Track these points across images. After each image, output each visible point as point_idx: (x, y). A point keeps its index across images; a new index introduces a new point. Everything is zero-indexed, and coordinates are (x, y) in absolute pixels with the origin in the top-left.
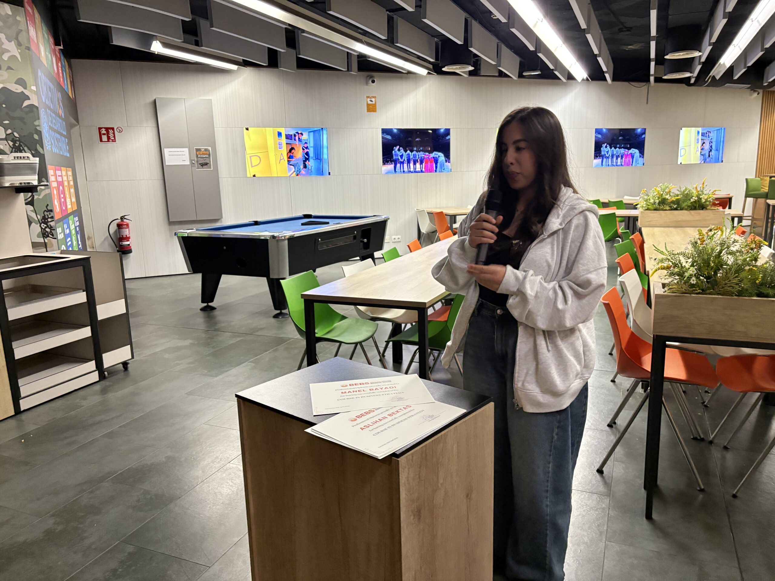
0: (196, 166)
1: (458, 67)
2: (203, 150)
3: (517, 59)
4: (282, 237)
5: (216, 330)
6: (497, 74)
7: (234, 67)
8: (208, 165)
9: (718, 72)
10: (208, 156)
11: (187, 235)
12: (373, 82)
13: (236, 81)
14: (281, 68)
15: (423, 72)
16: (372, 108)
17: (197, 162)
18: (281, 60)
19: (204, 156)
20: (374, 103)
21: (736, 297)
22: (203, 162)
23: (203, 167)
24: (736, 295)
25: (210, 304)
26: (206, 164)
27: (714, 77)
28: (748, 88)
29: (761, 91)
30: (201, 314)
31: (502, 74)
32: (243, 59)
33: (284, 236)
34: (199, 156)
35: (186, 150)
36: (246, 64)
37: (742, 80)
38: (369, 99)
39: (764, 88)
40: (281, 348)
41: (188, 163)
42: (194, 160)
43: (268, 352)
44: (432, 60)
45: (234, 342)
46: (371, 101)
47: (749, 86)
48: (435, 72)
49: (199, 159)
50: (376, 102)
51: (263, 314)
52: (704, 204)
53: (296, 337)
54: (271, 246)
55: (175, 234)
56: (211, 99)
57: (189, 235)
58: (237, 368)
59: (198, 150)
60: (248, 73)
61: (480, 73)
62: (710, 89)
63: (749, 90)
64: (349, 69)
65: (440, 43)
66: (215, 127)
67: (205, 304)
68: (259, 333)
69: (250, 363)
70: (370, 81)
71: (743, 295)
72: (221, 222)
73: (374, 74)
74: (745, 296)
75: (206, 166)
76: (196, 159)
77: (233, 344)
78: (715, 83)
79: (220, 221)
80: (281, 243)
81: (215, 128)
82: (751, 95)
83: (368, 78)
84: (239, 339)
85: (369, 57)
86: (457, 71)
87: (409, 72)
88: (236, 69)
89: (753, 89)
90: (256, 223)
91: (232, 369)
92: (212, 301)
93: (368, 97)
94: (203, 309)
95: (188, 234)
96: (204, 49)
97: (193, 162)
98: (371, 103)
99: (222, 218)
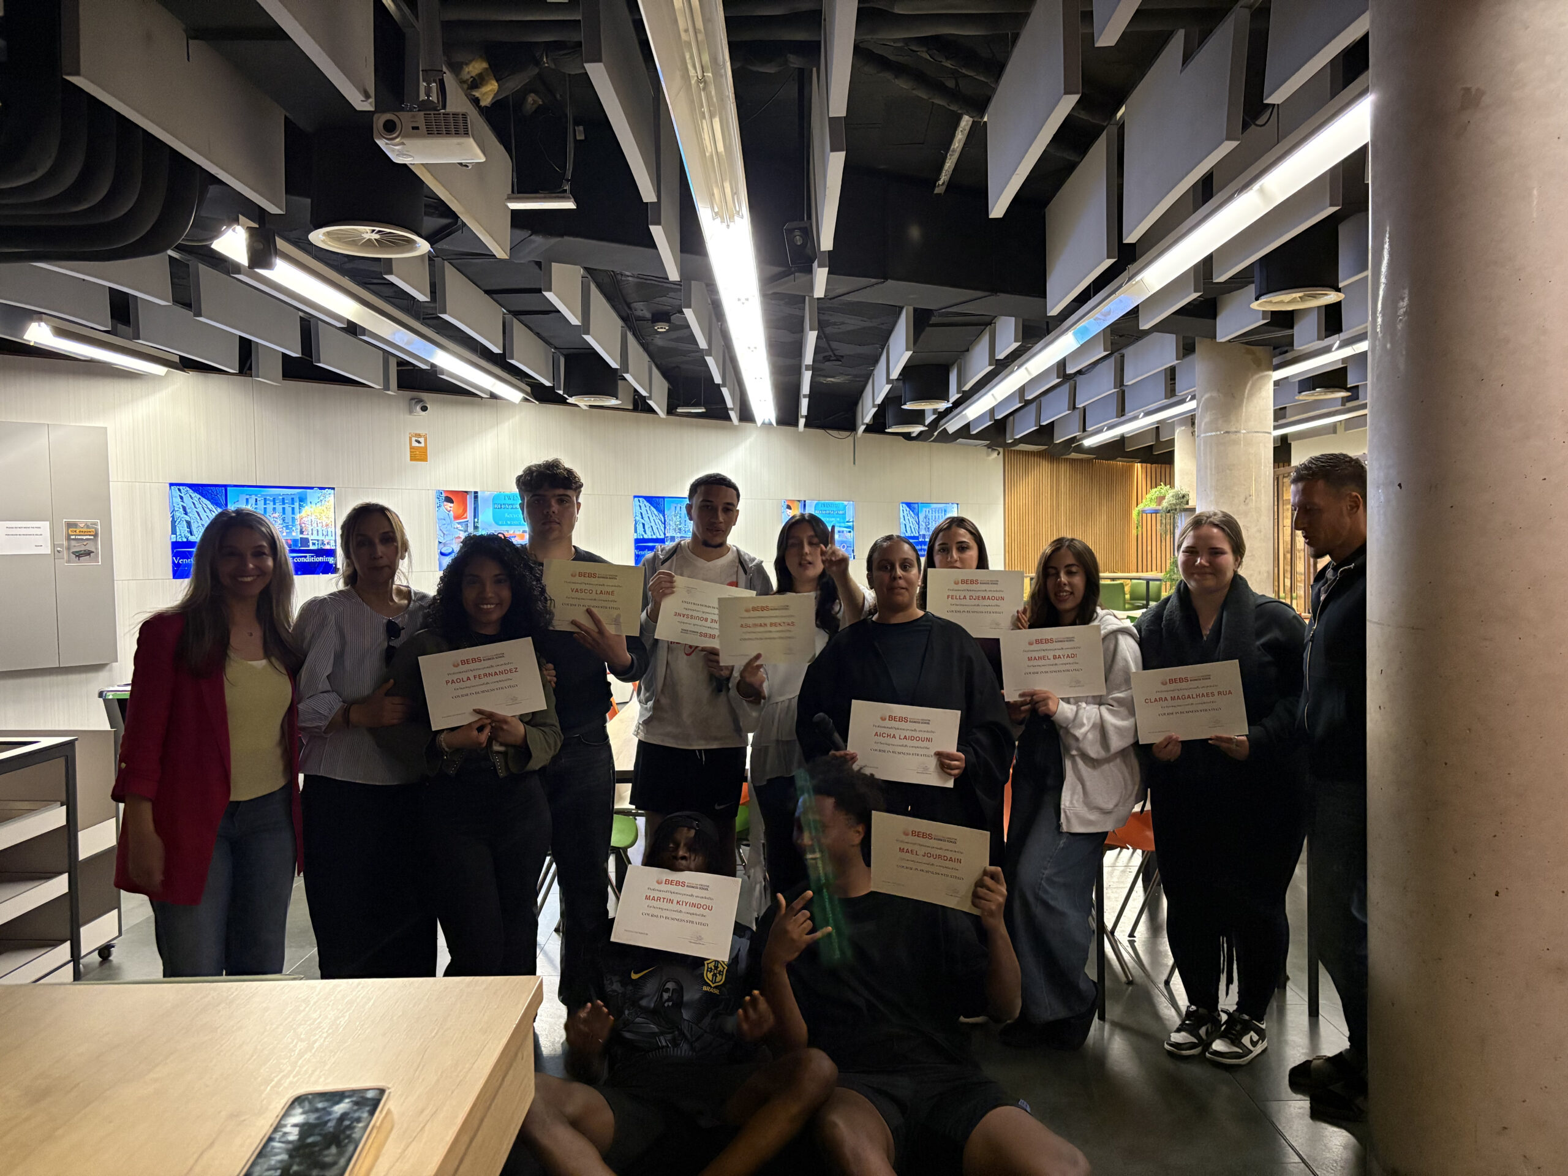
0: (65, 556)
1: (589, 398)
2: (81, 525)
7: (159, 370)
8: (92, 554)
9: (952, 426)
10: (92, 537)
12: (424, 409)
14: (256, 375)
15: (512, 394)
16: (419, 455)
17: (68, 548)
18: (260, 364)
19: (84, 537)
20: (422, 445)
22: (83, 548)
23: (81, 558)
26: (88, 553)
27: (945, 432)
28: (986, 446)
29: (1001, 450)
32: (181, 357)
34: (73, 537)
35: (47, 523)
38: (413, 439)
39: (1005, 446)
41: (47, 550)
42: (61, 546)
44: (547, 383)
47: (988, 444)
48: (539, 400)
49: (73, 543)
50: (426, 444)
55: (100, 695)
56: (106, 428)
59: (69, 525)
62: (937, 445)
64: (387, 387)
65: (561, 358)
66: (110, 479)
70: (418, 408)
73: (424, 396)
75: (87, 557)
76: (65, 543)
78: (945, 438)
81: (111, 483)
83: (414, 402)
88: (163, 374)
89: (992, 447)
93: (411, 435)
97: (59, 549)
98: (416, 445)
99: (116, 661)
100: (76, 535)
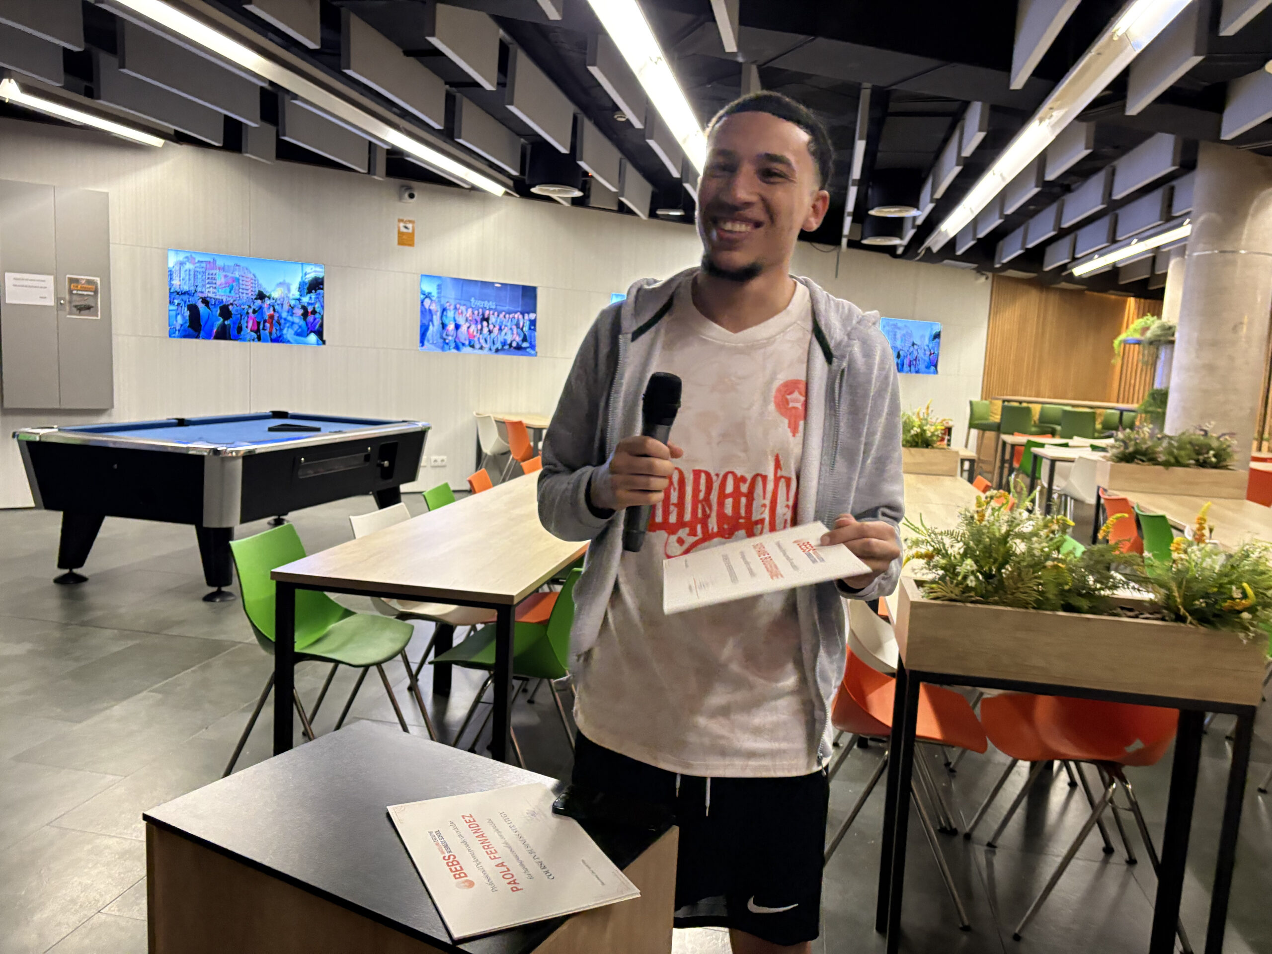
0: (68, 308)
1: (557, 189)
2: (83, 282)
3: (648, 188)
4: (232, 452)
5: (84, 624)
6: (615, 208)
7: (157, 142)
8: (92, 309)
9: (936, 242)
10: (92, 294)
11: (38, 439)
12: (412, 196)
13: (159, 167)
14: (247, 152)
15: (497, 190)
16: (406, 240)
17: (70, 302)
18: (249, 141)
19: (85, 293)
20: (410, 231)
21: (1032, 611)
22: (83, 303)
23: (83, 312)
24: (1034, 608)
25: (77, 571)
26: (88, 308)
27: (929, 249)
28: (973, 269)
29: (990, 275)
30: (56, 589)
31: (623, 209)
32: (176, 131)
33: (237, 452)
34: (75, 292)
35: (50, 279)
36: (179, 138)
37: (968, 256)
38: (402, 225)
39: (995, 271)
40: (217, 662)
41: (50, 302)
42: (64, 299)
43: (190, 670)
44: (514, 173)
45: (120, 649)
46: (406, 227)
47: (975, 266)
48: (518, 193)
49: (75, 298)
50: (413, 230)
51: (182, 592)
52: (930, 439)
53: (247, 641)
54: (209, 468)
55: (14, 435)
56: (107, 194)
57: (43, 439)
58: (125, 703)
59: (72, 281)
60: (182, 154)
61: (589, 203)
62: (923, 265)
63: (974, 272)
64: (370, 171)
65: (529, 148)
66: (111, 241)
67: (66, 571)
68: (175, 631)
69: (154, 694)
70: (406, 195)
71: (1044, 607)
72: (110, 415)
73: (415, 184)
74: (1047, 610)
75: (87, 311)
76: (67, 297)
77: (119, 652)
78: (931, 257)
79: (109, 412)
80: (229, 465)
81: (111, 245)
82: (977, 279)
83: (403, 189)
84: (130, 643)
85: (409, 155)
86: (554, 196)
87: (474, 188)
88: (160, 146)
89: (980, 271)
90: (181, 423)
91: (113, 706)
92: (80, 564)
93: (400, 221)
94: (59, 581)
95: (40, 437)
96: (102, 103)
97: (62, 302)
98: (405, 230)
99: (112, 407)
100: (77, 290)
